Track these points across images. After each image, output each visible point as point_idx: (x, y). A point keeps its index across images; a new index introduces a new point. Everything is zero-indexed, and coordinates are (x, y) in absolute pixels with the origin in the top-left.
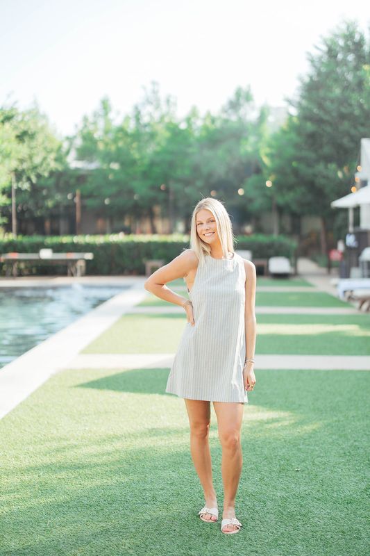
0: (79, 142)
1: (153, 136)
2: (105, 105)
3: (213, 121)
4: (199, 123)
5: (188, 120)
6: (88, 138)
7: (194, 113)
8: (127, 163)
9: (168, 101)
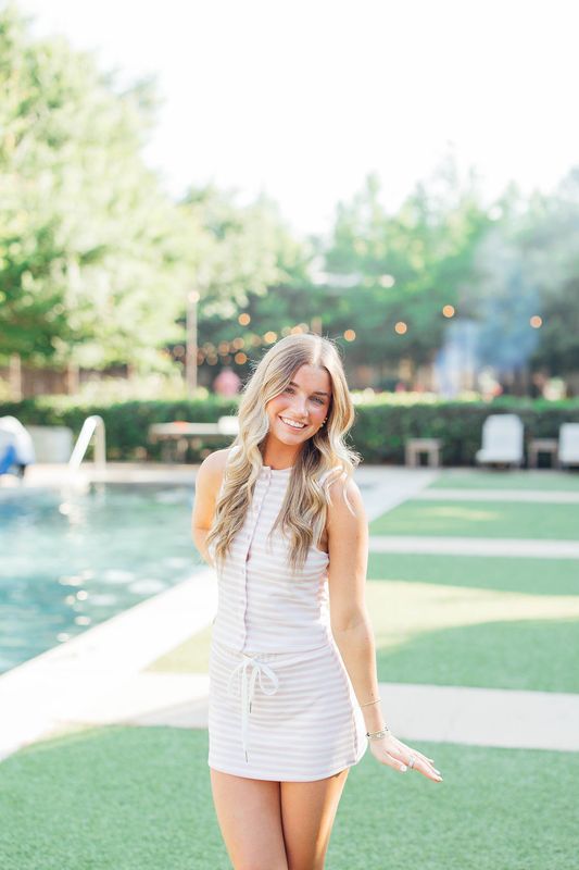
0: (329, 243)
1: (444, 230)
2: (372, 185)
3: (544, 203)
4: (521, 208)
5: (504, 204)
6: (344, 236)
7: (513, 190)
8: (403, 275)
9: (472, 174)
